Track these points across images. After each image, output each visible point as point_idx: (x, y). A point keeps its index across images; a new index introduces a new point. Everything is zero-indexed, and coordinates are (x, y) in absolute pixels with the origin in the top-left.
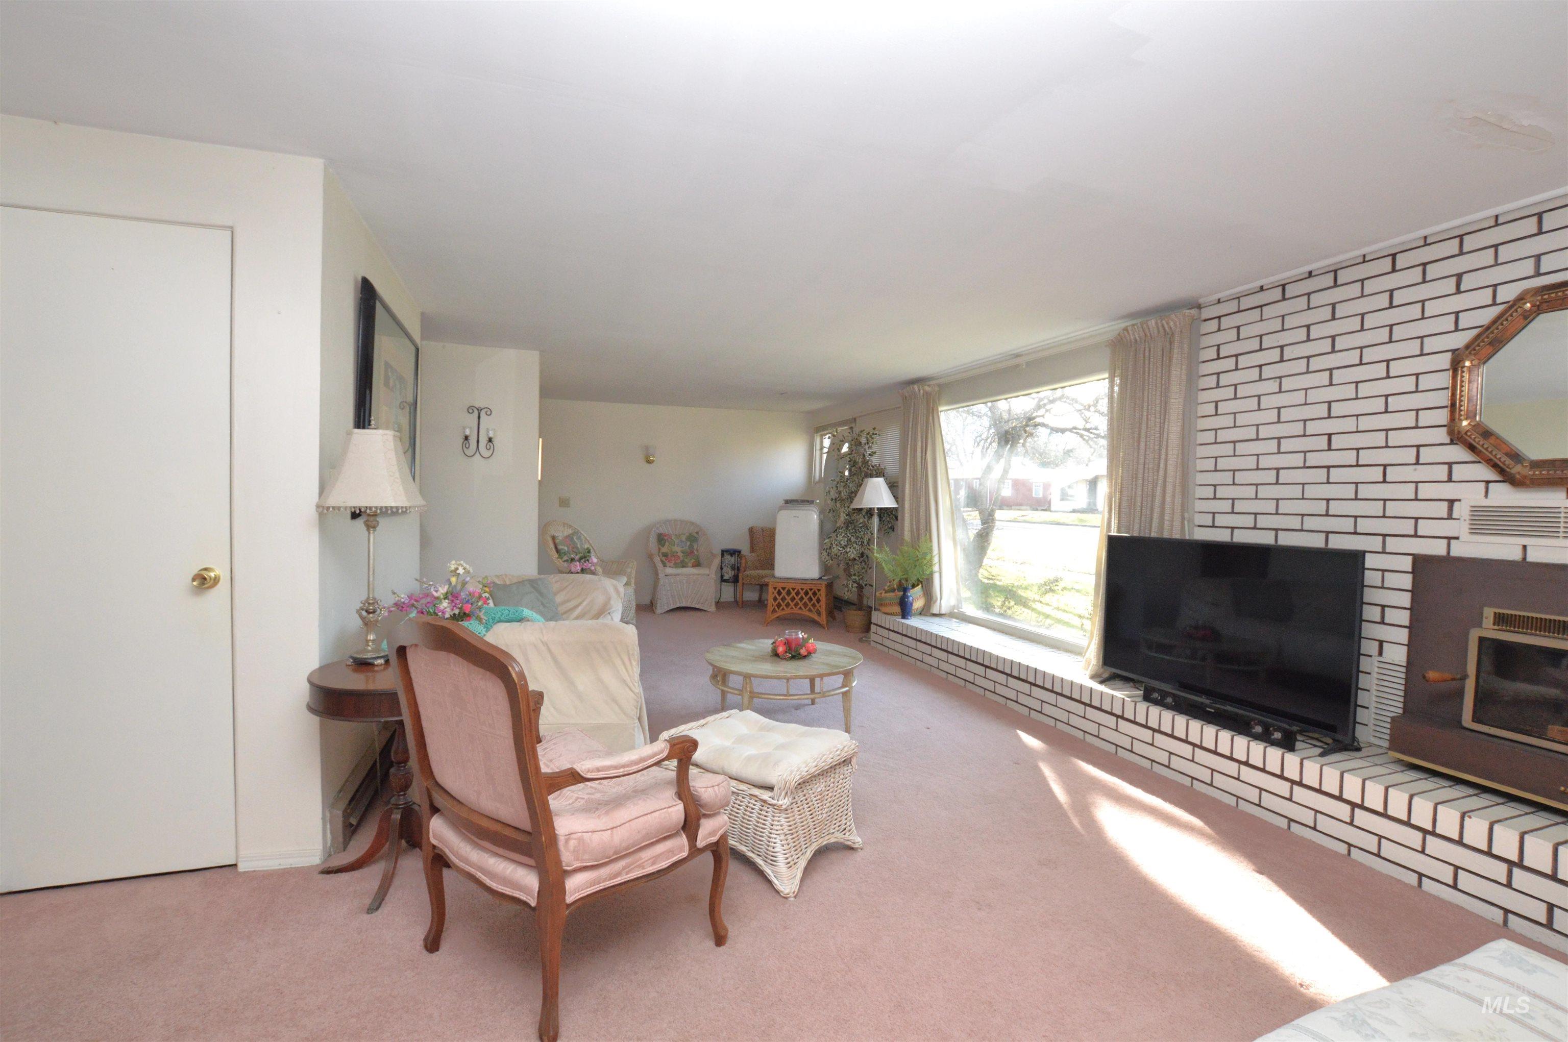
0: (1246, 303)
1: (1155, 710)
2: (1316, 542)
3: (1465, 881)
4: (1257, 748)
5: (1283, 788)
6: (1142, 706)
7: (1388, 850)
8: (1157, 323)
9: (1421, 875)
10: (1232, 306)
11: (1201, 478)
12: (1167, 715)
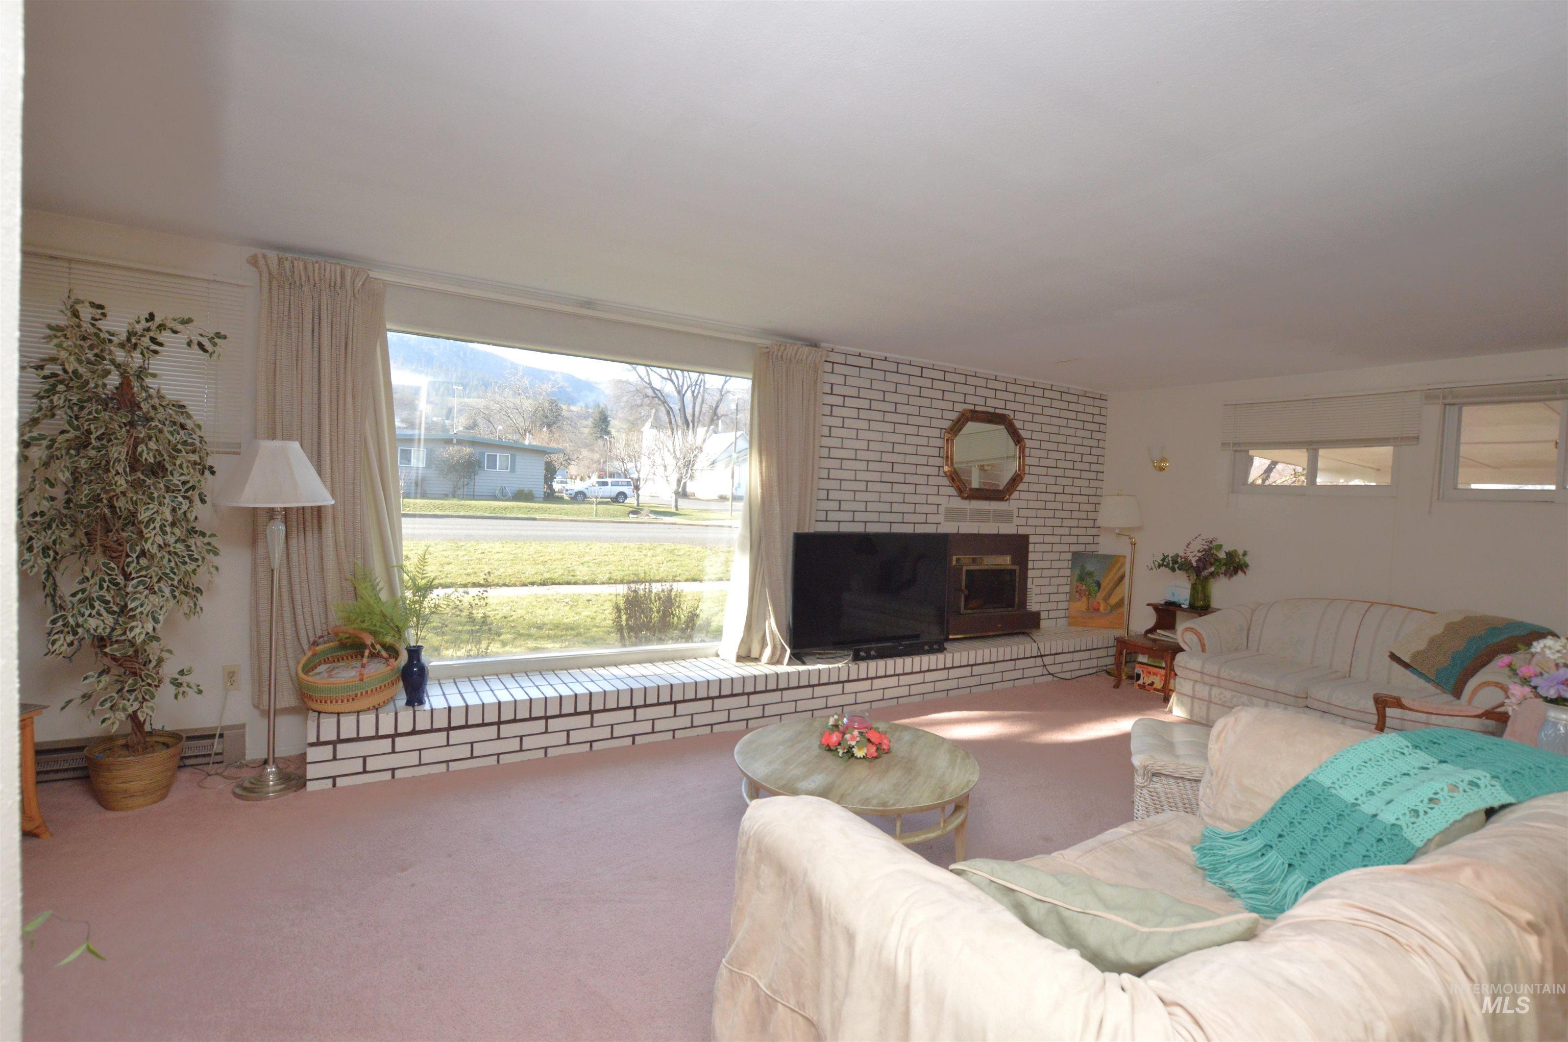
6: (863, 664)
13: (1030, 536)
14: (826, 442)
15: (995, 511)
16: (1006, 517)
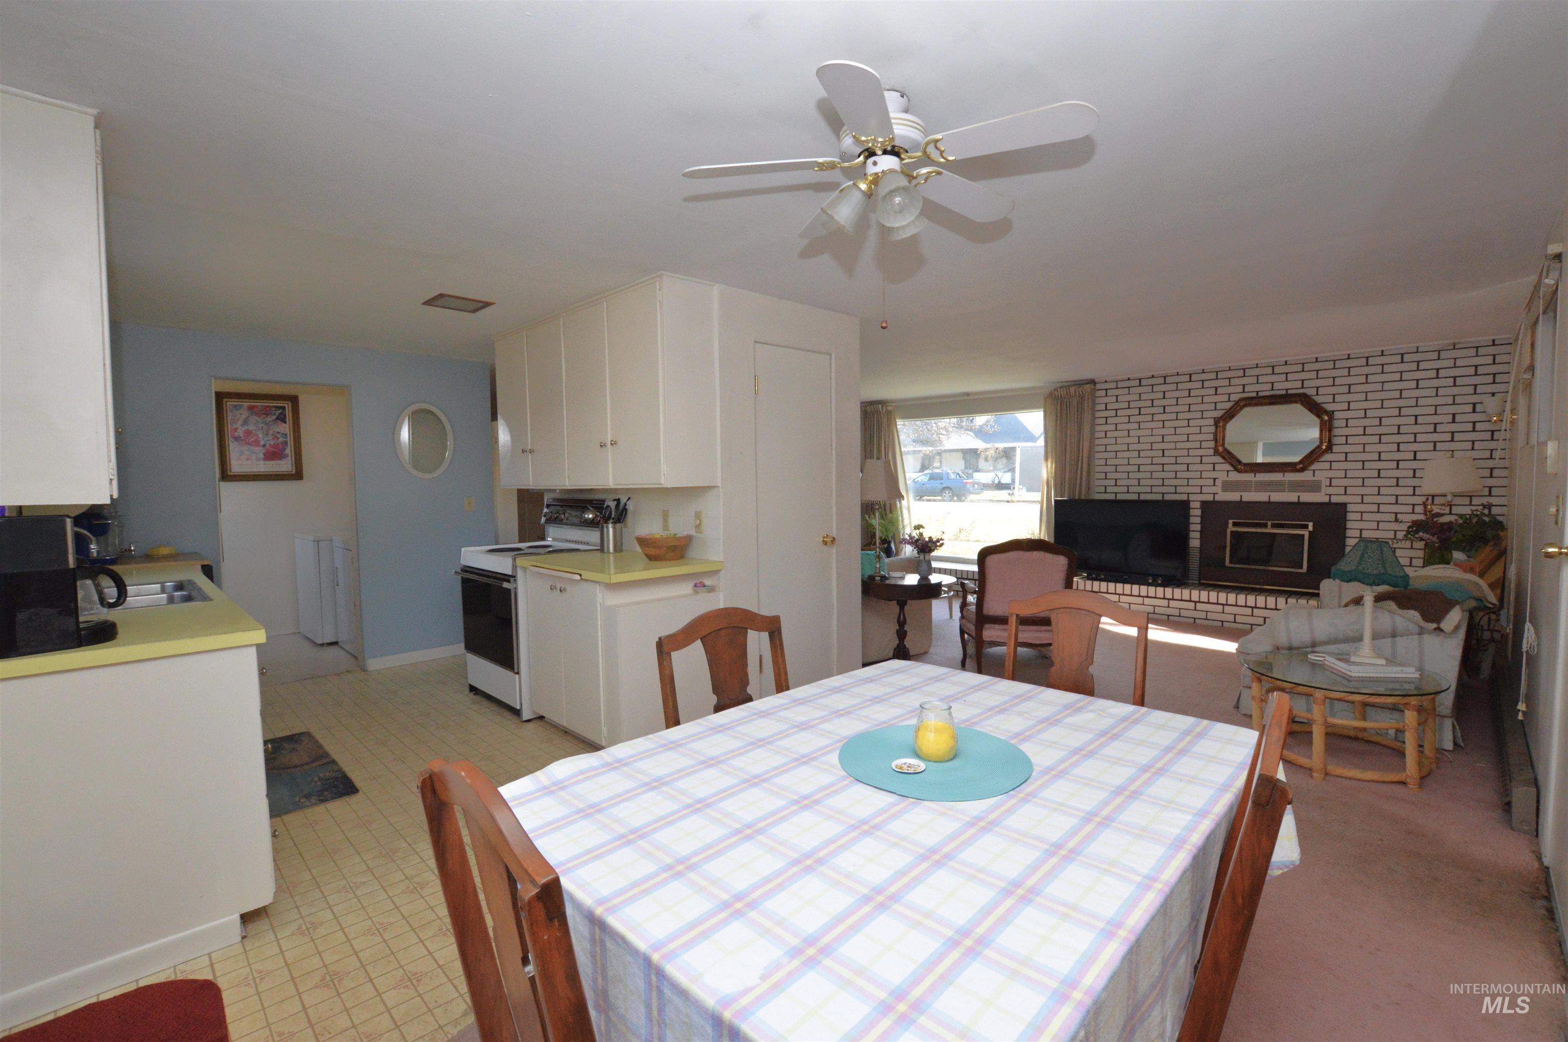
0: (1120, 385)
1: (1096, 583)
2: (1159, 497)
3: (1238, 619)
4: (1152, 589)
5: (1165, 603)
6: (1089, 583)
7: (1210, 616)
8: (1075, 390)
9: (1222, 622)
10: (1113, 385)
11: (1098, 469)
12: (1104, 584)
13: (1348, 505)
14: (1104, 441)
15: (1290, 482)
16: (1315, 487)
